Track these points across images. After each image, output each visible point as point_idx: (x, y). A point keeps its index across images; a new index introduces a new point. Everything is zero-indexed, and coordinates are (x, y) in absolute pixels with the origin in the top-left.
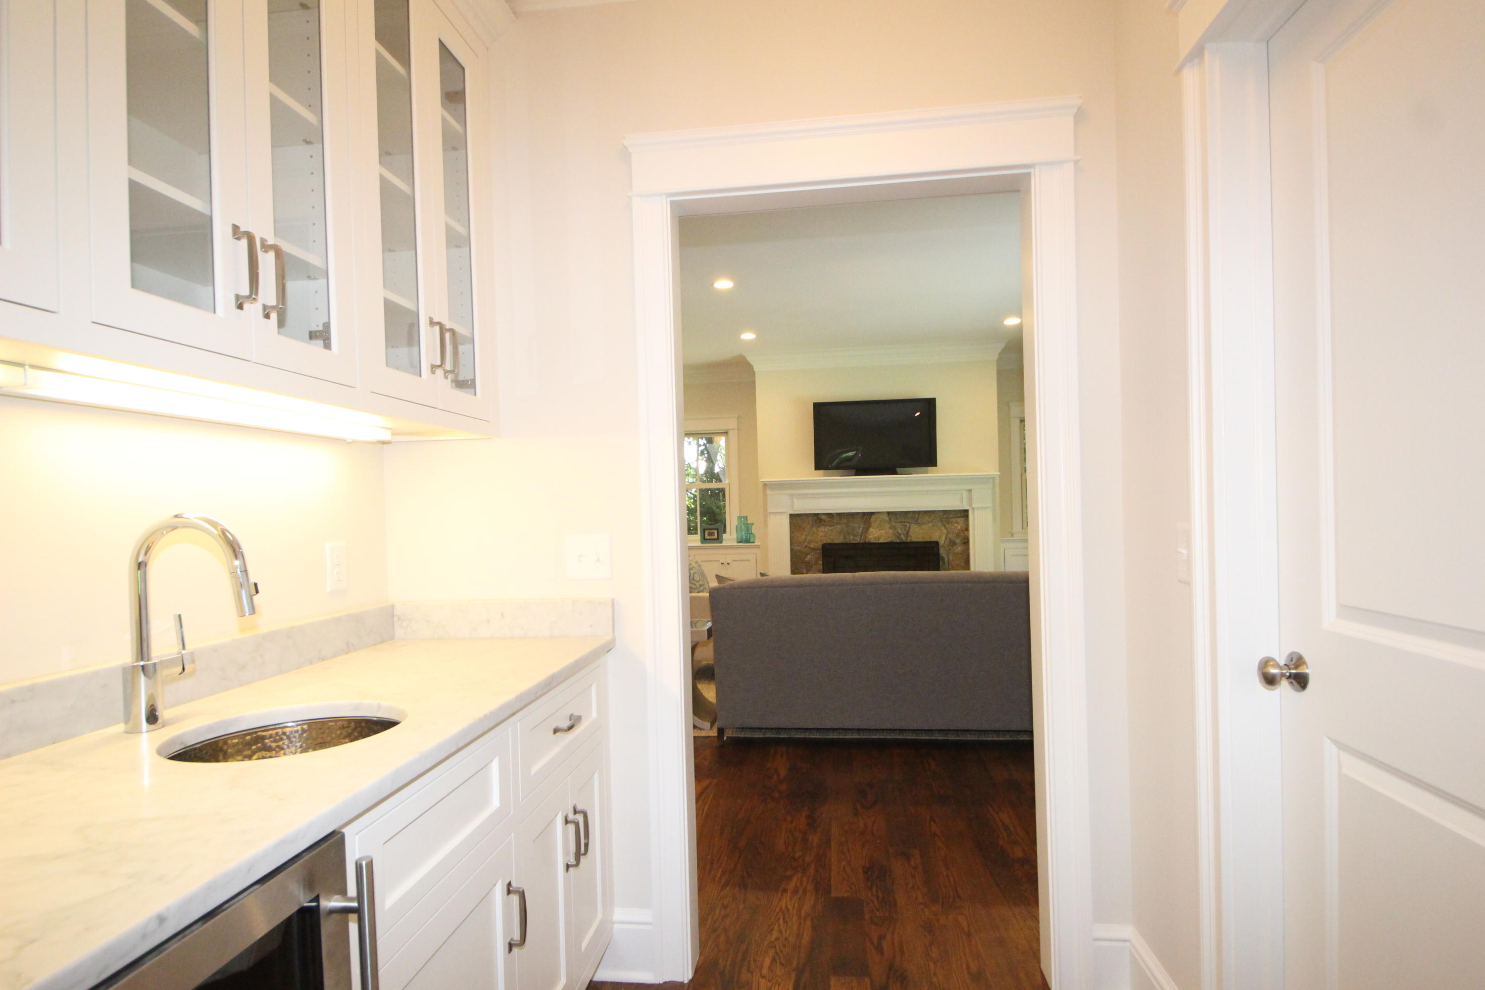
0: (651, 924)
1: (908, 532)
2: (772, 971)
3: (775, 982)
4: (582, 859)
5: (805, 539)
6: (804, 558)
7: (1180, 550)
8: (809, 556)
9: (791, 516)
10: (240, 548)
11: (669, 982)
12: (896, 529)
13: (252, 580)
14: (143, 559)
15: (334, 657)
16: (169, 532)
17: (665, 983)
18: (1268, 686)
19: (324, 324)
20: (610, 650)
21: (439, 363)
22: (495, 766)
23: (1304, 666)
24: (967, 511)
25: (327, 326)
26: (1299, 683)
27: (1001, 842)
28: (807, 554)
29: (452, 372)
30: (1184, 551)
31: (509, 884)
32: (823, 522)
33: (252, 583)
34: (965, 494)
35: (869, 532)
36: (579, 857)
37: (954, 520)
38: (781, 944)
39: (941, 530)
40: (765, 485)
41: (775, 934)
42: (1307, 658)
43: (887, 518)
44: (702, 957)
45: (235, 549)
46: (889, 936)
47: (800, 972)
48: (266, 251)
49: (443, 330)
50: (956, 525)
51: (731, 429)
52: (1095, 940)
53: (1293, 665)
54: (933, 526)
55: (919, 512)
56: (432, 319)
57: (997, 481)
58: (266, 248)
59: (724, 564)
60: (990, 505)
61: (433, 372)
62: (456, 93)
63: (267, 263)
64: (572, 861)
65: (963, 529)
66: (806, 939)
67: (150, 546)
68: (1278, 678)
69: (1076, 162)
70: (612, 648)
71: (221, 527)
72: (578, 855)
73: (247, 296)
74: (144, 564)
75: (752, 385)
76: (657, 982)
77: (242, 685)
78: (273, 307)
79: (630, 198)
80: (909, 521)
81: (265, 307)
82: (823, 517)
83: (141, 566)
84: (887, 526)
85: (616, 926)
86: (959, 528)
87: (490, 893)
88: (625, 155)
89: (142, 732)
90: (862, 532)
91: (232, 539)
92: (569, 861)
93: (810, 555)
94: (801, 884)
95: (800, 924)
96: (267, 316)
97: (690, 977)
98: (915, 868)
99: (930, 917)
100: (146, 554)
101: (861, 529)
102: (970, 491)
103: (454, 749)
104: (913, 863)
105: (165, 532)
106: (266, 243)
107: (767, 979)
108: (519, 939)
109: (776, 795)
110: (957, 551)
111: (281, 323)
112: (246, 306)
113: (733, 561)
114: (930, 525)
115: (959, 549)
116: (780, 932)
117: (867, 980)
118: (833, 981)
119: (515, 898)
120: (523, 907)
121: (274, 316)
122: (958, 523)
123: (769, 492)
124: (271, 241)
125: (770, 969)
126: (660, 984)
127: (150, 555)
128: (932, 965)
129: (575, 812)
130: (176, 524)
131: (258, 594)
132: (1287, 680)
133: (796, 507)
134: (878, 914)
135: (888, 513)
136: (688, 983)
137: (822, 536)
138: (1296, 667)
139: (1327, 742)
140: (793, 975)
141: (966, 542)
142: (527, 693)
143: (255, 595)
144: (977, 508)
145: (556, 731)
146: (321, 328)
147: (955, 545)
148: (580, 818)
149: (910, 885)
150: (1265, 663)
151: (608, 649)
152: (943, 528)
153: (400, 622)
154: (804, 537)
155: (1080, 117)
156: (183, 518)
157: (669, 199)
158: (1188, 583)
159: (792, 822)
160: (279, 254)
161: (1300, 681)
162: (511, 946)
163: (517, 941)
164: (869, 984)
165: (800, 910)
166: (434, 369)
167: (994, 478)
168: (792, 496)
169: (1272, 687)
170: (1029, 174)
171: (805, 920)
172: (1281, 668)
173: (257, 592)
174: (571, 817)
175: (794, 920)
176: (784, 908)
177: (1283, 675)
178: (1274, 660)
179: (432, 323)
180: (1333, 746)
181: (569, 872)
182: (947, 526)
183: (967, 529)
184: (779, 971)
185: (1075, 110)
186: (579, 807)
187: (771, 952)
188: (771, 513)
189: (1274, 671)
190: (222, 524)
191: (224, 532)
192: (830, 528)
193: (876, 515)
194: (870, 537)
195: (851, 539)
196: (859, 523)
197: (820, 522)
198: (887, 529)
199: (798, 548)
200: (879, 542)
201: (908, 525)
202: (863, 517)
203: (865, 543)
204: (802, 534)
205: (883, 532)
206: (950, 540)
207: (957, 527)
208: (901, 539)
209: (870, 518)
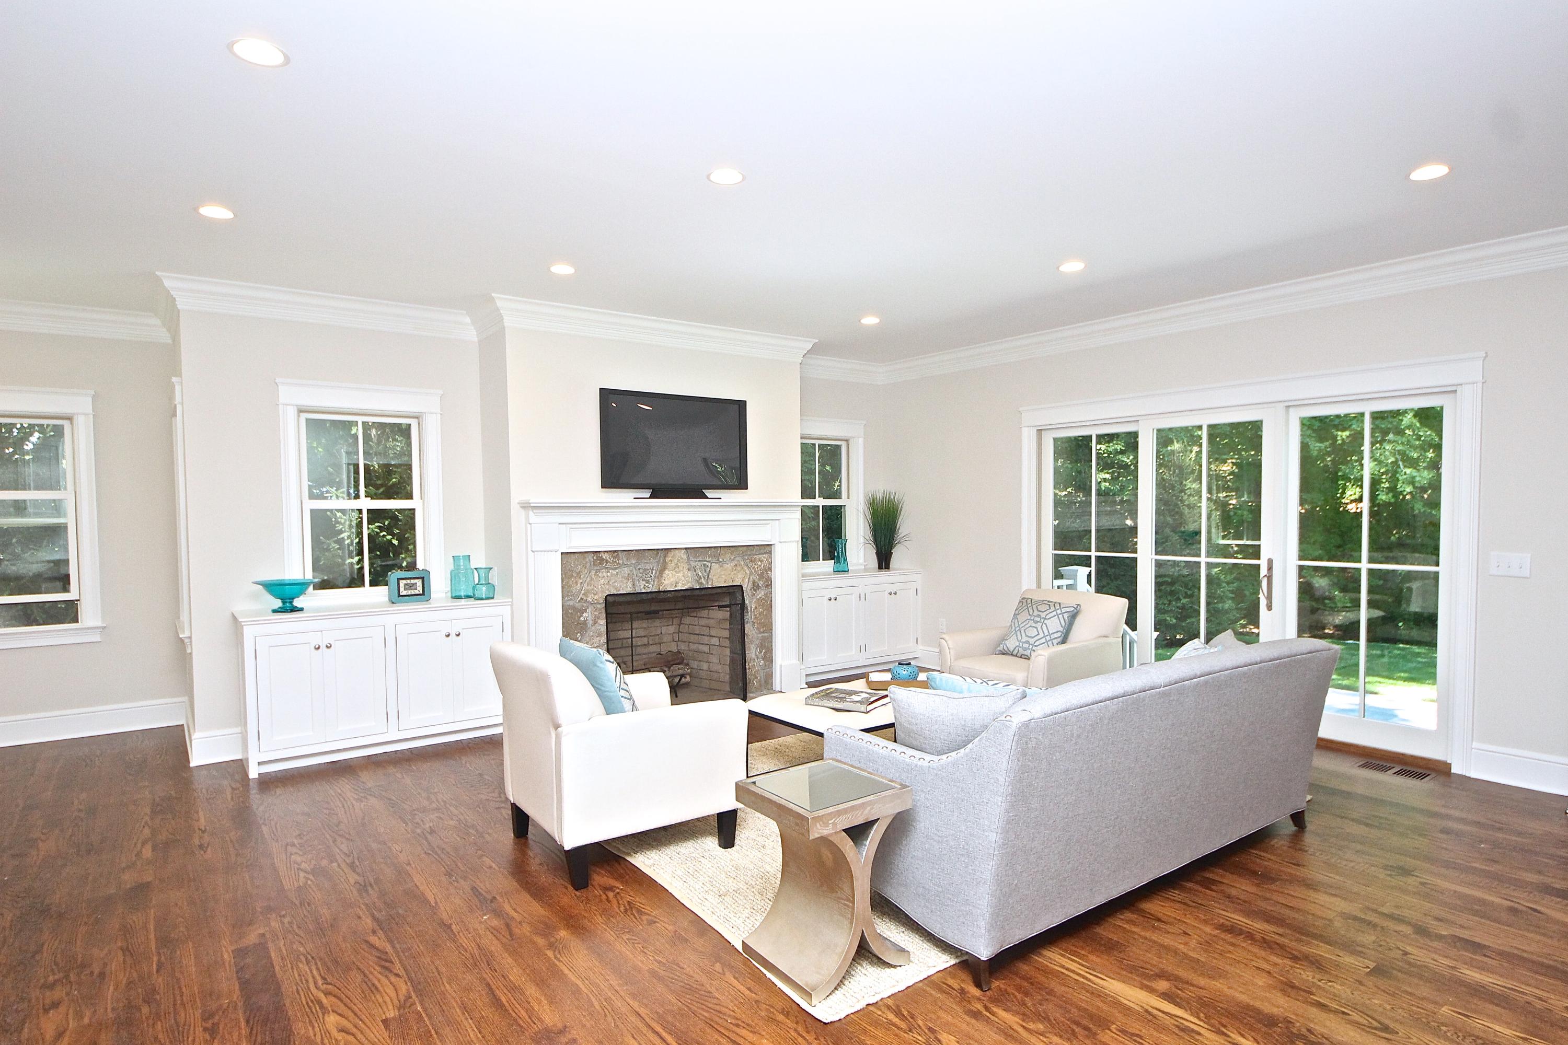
1: (709, 575)
5: (581, 589)
6: (581, 615)
9: (565, 556)
12: (695, 571)
24: (771, 546)
28: (584, 611)
32: (605, 563)
35: (665, 576)
37: (756, 557)
39: (745, 571)
43: (685, 557)
50: (759, 563)
54: (736, 565)
55: (718, 548)
59: (451, 637)
65: (767, 568)
80: (710, 559)
84: (686, 566)
86: (762, 566)
90: (656, 576)
93: (588, 611)
101: (655, 571)
102: (778, 521)
110: (761, 597)
113: (465, 629)
115: (762, 593)
122: (761, 561)
123: (533, 519)
133: (570, 541)
135: (687, 549)
137: (605, 584)
141: (769, 584)
144: (784, 542)
147: (759, 589)
152: (746, 568)
154: (580, 586)
168: (566, 525)
182: (750, 565)
183: (770, 569)
188: (535, 551)
192: (614, 572)
193: (673, 552)
194: (666, 582)
195: (642, 586)
196: (651, 564)
197: (601, 563)
198: (685, 570)
199: (571, 603)
200: (676, 589)
201: (709, 564)
202: (657, 555)
203: (659, 592)
204: (576, 583)
205: (681, 575)
206: (754, 582)
207: (760, 566)
208: (702, 583)
209: (665, 556)
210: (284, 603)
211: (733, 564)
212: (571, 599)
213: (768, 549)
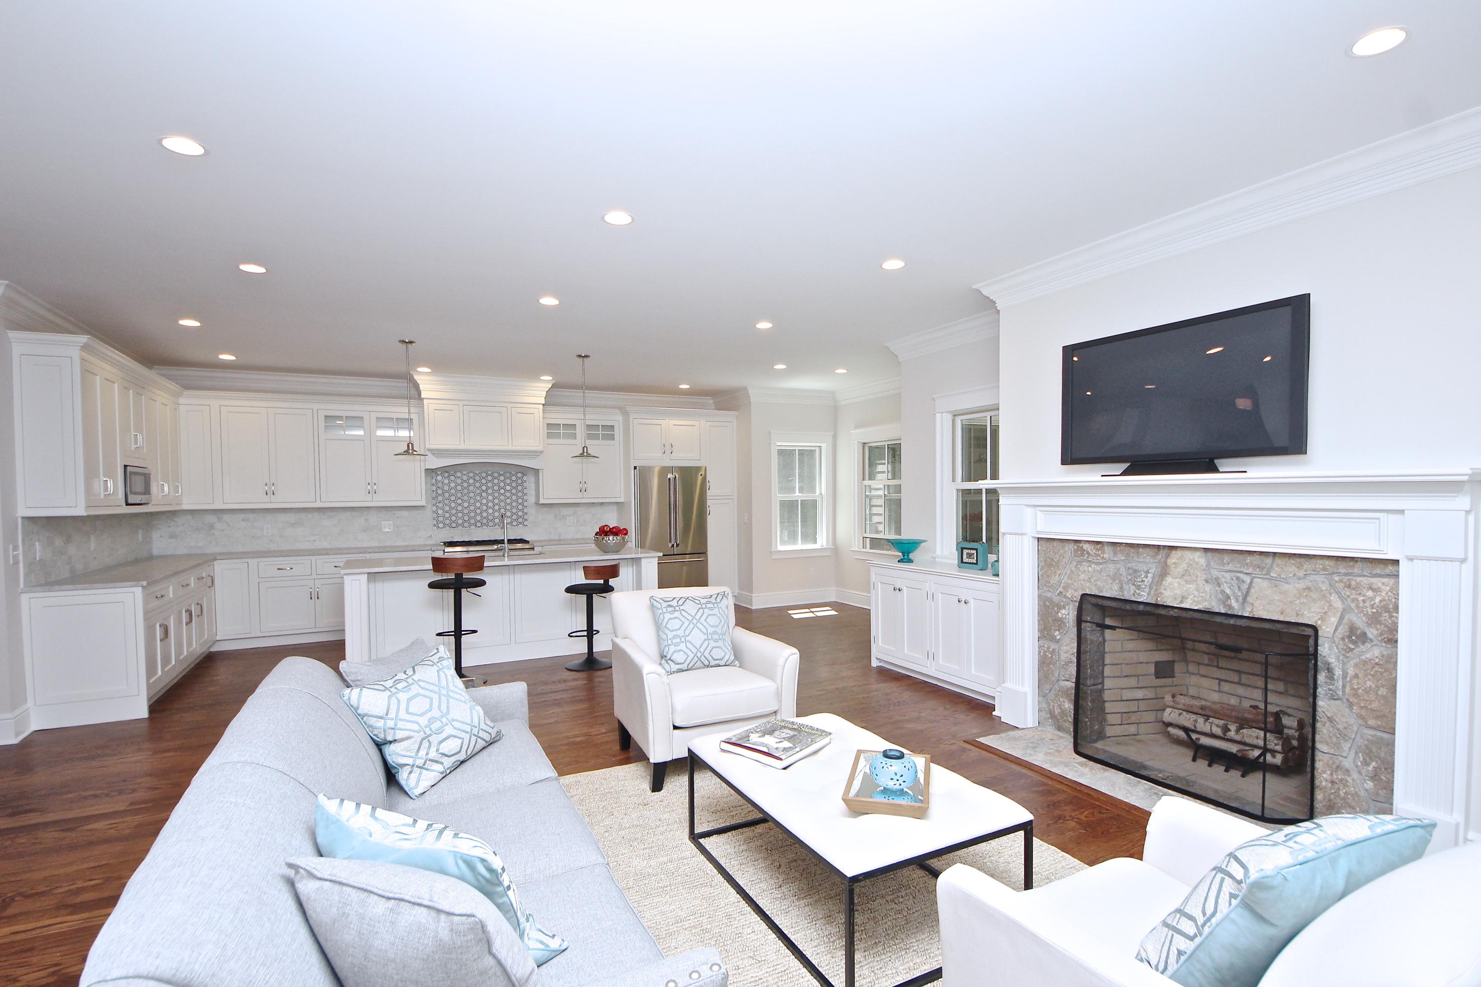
9: (1040, 542)
12: (1220, 585)
24: (1394, 562)
28: (1059, 608)
32: (1086, 555)
34: (1393, 525)
35: (1165, 584)
37: (1359, 579)
39: (1328, 601)
43: (1205, 560)
50: (1366, 592)
54: (1309, 588)
55: (1279, 554)
59: (961, 602)
65: (1388, 607)
80: (1249, 570)
82: (1088, 546)
84: (1202, 576)
90: (1152, 582)
101: (1151, 575)
110: (1366, 655)
115: (1371, 652)
122: (1369, 588)
133: (1046, 525)
135: (1209, 549)
137: (1082, 580)
141: (1391, 638)
144: (1423, 558)
147: (1360, 639)
152: (1333, 598)
154: (1056, 575)
182: (1343, 593)
183: (1394, 607)
192: (1098, 568)
193: (1179, 553)
194: (1167, 593)
195: (1132, 592)
196: (1148, 565)
197: (1082, 555)
198: (1201, 582)
199: (1049, 595)
200: (1183, 606)
201: (1247, 579)
202: (1157, 554)
203: (1157, 606)
204: (1055, 572)
205: (1192, 587)
206: (1352, 629)
207: (1372, 599)
208: (1230, 607)
209: (1168, 556)
210: (904, 556)
211: (1301, 585)
212: (1049, 591)
213: (1390, 569)
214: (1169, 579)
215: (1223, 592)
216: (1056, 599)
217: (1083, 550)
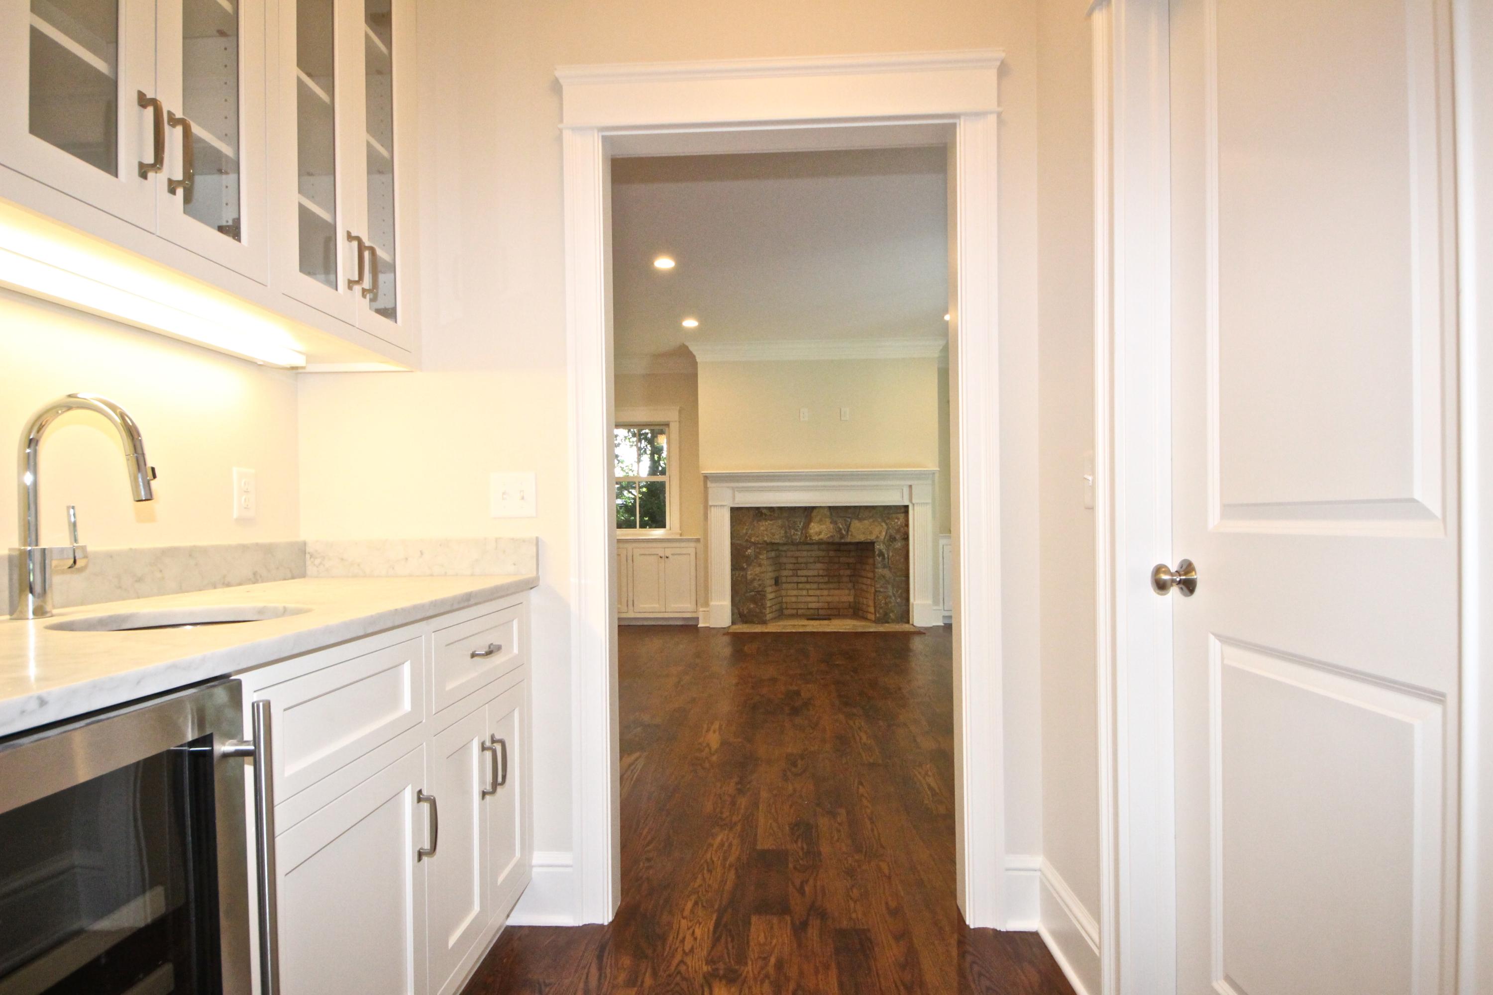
0: (571, 866)
1: (849, 526)
2: (694, 913)
3: (696, 921)
4: (499, 789)
5: (747, 533)
6: (745, 552)
7: (1086, 476)
8: (749, 551)
9: (733, 510)
10: (139, 435)
11: (589, 924)
12: (837, 524)
13: (150, 464)
14: (34, 437)
15: (240, 584)
16: (64, 412)
17: (585, 925)
18: (1158, 591)
19: (234, 220)
20: (534, 587)
21: (356, 278)
22: (407, 668)
23: (1194, 573)
24: (907, 507)
25: (237, 222)
26: (1188, 588)
27: (926, 802)
28: (747, 548)
29: (369, 291)
30: (1090, 478)
31: (420, 792)
32: (764, 516)
33: (149, 467)
34: (906, 491)
35: (811, 526)
36: (496, 787)
37: (894, 516)
38: (704, 890)
39: (882, 526)
40: (706, 477)
41: (699, 881)
42: (1196, 564)
43: (828, 513)
44: (624, 903)
45: (132, 434)
46: (811, 882)
47: (721, 913)
48: (174, 126)
49: (361, 248)
50: (896, 521)
51: (672, 421)
52: (1007, 870)
53: (1184, 571)
54: (874, 521)
55: (860, 507)
56: (351, 233)
57: (937, 476)
58: (174, 121)
59: (663, 558)
60: (930, 501)
61: (350, 288)
62: (383, 16)
63: (174, 138)
64: (489, 788)
65: (904, 525)
66: (729, 886)
67: (43, 424)
68: (1169, 583)
69: (999, 115)
70: (535, 587)
71: (120, 410)
72: (495, 785)
73: (152, 164)
74: (36, 441)
75: (695, 376)
76: (576, 924)
77: (138, 598)
78: (179, 183)
79: (561, 131)
80: (850, 516)
81: (170, 182)
82: (764, 511)
83: (32, 442)
84: (828, 521)
85: (535, 870)
86: (899, 523)
87: (401, 793)
88: (556, 88)
89: (28, 619)
90: (803, 527)
91: (131, 424)
92: (485, 789)
93: (750, 549)
94: (728, 839)
95: (724, 873)
96: (172, 191)
97: (610, 919)
98: (840, 824)
99: (853, 864)
100: (38, 431)
101: (802, 523)
102: (910, 486)
103: (361, 633)
104: (839, 820)
105: (60, 412)
106: (174, 117)
107: (688, 919)
108: (429, 848)
109: (707, 765)
110: (896, 546)
111: (188, 199)
112: (151, 175)
113: (672, 554)
114: (871, 520)
115: (899, 545)
116: (704, 879)
117: (788, 918)
118: (754, 919)
119: (426, 806)
120: (434, 817)
121: (180, 191)
122: (898, 519)
123: (709, 484)
124: (179, 114)
125: (692, 911)
126: (579, 926)
127: (43, 434)
128: (852, 904)
129: (493, 741)
130: (71, 404)
131: (156, 479)
132: (1177, 586)
133: (737, 500)
134: (801, 862)
135: (830, 507)
136: (608, 925)
137: (763, 531)
138: (1186, 574)
139: (1212, 638)
140: (714, 917)
141: (906, 538)
142: (443, 602)
143: (152, 480)
144: (917, 504)
145: (473, 655)
146: (230, 223)
147: (895, 541)
148: (498, 748)
149: (836, 838)
150: (1158, 570)
151: (532, 586)
152: (883, 524)
153: (312, 559)
154: (744, 531)
155: (1003, 70)
156: (78, 398)
157: (600, 134)
158: (1091, 509)
159: (721, 788)
160: (187, 133)
161: (1189, 586)
162: (420, 855)
163: (428, 850)
164: (789, 922)
165: (725, 859)
166: (351, 285)
167: (934, 473)
168: (733, 489)
169: (1163, 592)
170: (954, 126)
171: (729, 870)
172: (1172, 574)
173: (154, 476)
174: (488, 744)
175: (718, 870)
176: (709, 860)
177: (1173, 581)
178: (1165, 566)
179: (350, 237)
180: (1217, 641)
181: (485, 800)
182: (888, 521)
183: (907, 525)
184: (700, 912)
185: (998, 63)
186: (498, 737)
187: (694, 898)
188: (711, 506)
189: (1165, 577)
190: (122, 408)
191: (122, 416)
192: (771, 522)
193: (817, 510)
194: (811, 531)
196: (800, 518)
197: (761, 516)
198: (828, 524)
199: (738, 542)
201: (849, 520)
202: (804, 512)
204: (743, 528)
205: (824, 527)
206: (889, 537)
209: (811, 514)
212: (739, 539)
213: (904, 509)
214: (812, 524)
215: (839, 527)
216: (744, 544)
217: (762, 514)
